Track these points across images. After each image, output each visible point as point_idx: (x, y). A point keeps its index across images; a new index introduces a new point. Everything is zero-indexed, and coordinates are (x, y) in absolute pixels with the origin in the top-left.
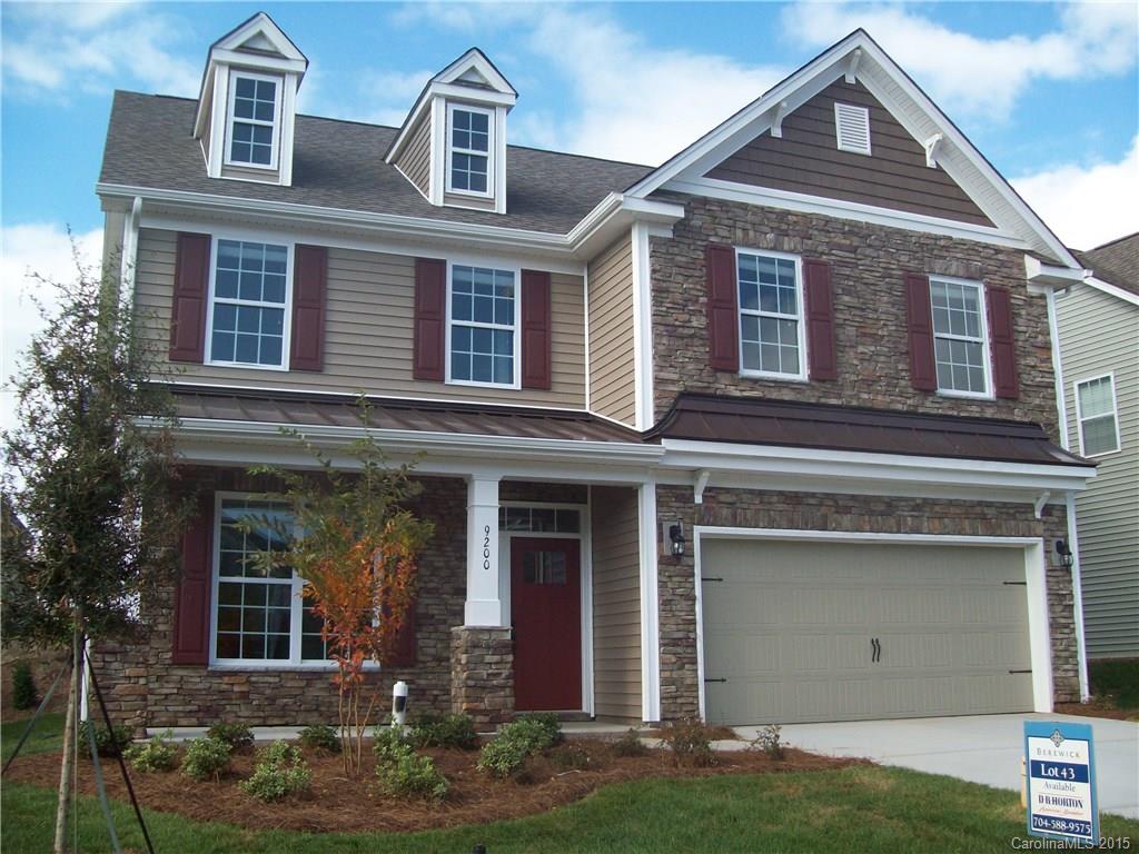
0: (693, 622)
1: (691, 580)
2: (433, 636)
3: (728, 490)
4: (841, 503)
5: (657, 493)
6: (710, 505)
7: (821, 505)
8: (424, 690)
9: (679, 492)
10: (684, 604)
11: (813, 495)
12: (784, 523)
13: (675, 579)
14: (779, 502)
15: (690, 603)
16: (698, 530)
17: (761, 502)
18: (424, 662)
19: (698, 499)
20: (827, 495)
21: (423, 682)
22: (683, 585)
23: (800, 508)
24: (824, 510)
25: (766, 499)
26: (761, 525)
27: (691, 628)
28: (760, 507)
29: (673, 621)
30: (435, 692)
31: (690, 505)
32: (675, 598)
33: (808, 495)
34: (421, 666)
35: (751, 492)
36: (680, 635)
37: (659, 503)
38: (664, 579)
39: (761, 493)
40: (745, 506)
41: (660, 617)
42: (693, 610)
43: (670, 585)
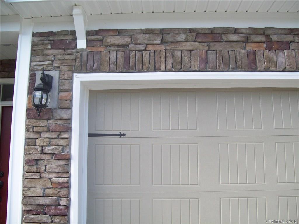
0: (67, 186)
1: (65, 135)
3: (119, 32)
4: (274, 38)
5: (33, 42)
6: (95, 49)
7: (247, 40)
9: (56, 38)
10: (55, 165)
11: (236, 31)
12: (195, 64)
13: (45, 135)
14: (187, 40)
15: (62, 163)
16: (79, 78)
17: (162, 42)
19: (81, 44)
20: (255, 31)
22: (54, 142)
23: (218, 47)
24: (250, 47)
25: (169, 38)
26: (163, 67)
27: (63, 192)
28: (163, 47)
29: (40, 184)
31: (69, 51)
32: (44, 157)
33: (227, 31)
35: (151, 31)
36: (47, 201)
37: (34, 52)
38: (32, 136)
39: (163, 32)
40: (142, 47)
41: (24, 179)
42: (68, 172)
43: (38, 142)
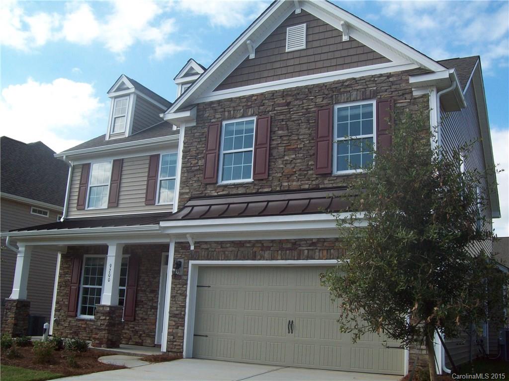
0: (185, 307)
1: (185, 286)
2: (142, 309)
3: (206, 243)
4: (265, 245)
5: (175, 246)
6: (197, 250)
7: (253, 246)
8: (137, 332)
9: (183, 245)
10: (181, 298)
11: (249, 242)
12: (232, 257)
13: (178, 286)
14: (230, 247)
15: (183, 297)
16: (191, 262)
17: (221, 247)
18: (138, 320)
19: (192, 248)
20: (257, 241)
21: (137, 328)
22: (181, 289)
23: (242, 249)
24: (255, 249)
25: (224, 245)
26: (220, 259)
27: (183, 309)
28: (221, 250)
29: (175, 305)
30: (141, 333)
31: (188, 251)
32: (177, 295)
33: (246, 242)
34: (137, 321)
35: (217, 242)
36: (177, 312)
37: (175, 251)
38: (174, 286)
39: (222, 243)
40: (213, 250)
41: (170, 303)
42: (185, 301)
43: (176, 289)
